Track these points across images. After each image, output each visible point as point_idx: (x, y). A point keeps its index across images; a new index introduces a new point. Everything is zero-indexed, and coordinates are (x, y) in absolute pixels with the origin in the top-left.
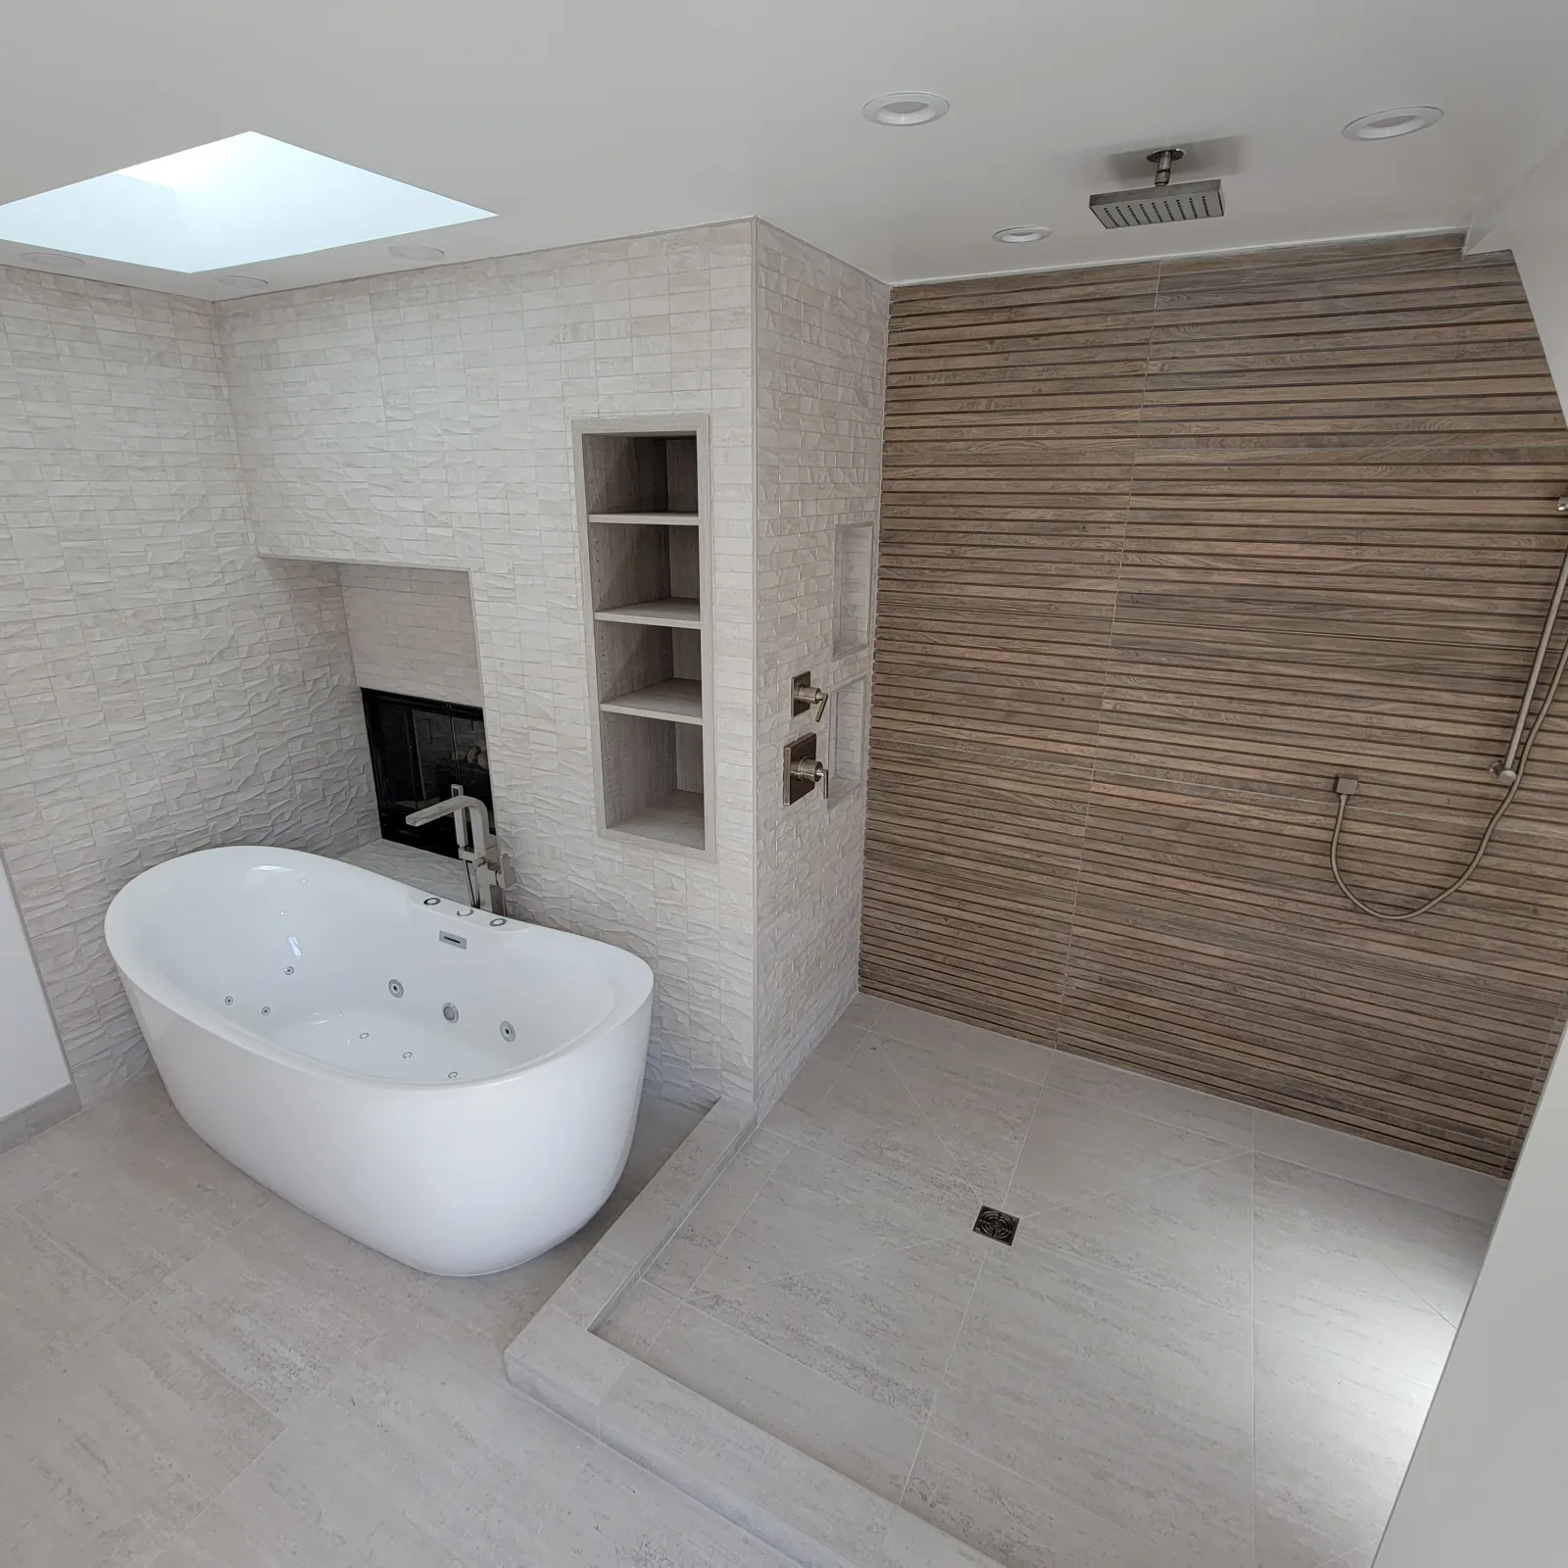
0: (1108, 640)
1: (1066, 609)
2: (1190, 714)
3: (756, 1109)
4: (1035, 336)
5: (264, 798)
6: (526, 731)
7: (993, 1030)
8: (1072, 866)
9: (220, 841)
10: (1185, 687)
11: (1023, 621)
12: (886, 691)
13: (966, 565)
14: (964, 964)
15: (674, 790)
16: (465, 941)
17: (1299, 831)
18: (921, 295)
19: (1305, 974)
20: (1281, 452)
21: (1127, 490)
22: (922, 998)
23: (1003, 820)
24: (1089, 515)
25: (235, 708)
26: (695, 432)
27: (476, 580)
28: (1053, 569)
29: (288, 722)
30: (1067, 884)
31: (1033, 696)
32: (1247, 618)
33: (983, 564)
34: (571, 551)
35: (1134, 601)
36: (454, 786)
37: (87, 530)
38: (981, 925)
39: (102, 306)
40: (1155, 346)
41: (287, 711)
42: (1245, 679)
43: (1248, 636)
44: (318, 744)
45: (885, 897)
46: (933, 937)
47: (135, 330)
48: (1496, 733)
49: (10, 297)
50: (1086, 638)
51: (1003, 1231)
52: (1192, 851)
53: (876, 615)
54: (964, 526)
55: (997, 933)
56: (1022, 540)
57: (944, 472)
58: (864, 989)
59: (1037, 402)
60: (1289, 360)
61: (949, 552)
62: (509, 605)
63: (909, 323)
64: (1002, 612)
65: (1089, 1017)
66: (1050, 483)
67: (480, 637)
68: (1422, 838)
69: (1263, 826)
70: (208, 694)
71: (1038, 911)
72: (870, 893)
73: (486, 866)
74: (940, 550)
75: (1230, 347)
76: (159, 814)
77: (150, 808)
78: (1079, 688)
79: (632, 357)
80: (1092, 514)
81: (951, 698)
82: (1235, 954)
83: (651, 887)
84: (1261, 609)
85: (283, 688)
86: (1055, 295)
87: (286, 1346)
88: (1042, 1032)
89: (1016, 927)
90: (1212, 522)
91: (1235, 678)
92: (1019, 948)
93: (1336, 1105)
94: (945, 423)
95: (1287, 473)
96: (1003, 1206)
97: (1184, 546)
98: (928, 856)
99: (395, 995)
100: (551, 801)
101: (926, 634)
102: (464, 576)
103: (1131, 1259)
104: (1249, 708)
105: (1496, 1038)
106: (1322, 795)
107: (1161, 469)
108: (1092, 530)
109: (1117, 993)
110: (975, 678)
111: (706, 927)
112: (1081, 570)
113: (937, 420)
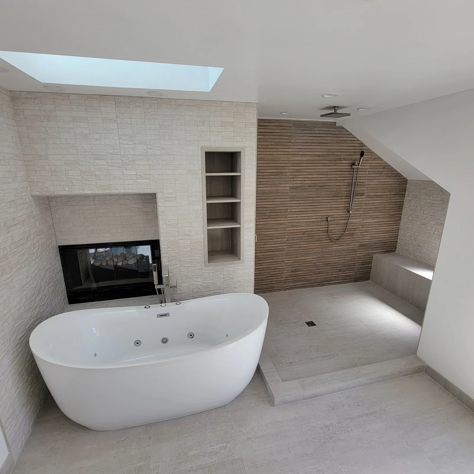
0: (288, 197)
1: (280, 191)
4: (270, 132)
5: (43, 297)
8: (284, 248)
10: (302, 205)
11: (271, 195)
16: (169, 314)
17: (322, 229)
19: (325, 257)
20: (314, 158)
21: (289, 165)
23: (270, 241)
25: (33, 261)
26: (241, 151)
28: (277, 183)
30: (283, 252)
31: (274, 211)
32: (311, 190)
33: (262, 182)
35: (292, 188)
38: (266, 268)
40: (293, 137)
41: (44, 259)
42: (312, 202)
43: (312, 193)
44: (52, 271)
48: (346, 205)
50: (284, 197)
51: (313, 324)
52: (306, 238)
55: (270, 268)
56: (270, 177)
59: (271, 147)
60: (314, 141)
62: (173, 202)
64: (267, 193)
65: (290, 280)
66: (275, 164)
68: (339, 226)
69: (317, 230)
70: (26, 257)
71: (278, 260)
75: (305, 138)
77: (17, 311)
78: (283, 208)
79: (221, 132)
80: (283, 170)
82: (314, 257)
83: (223, 276)
84: (314, 188)
86: (274, 124)
87: (215, 445)
88: (281, 288)
89: (273, 266)
90: (304, 171)
91: (310, 202)
92: (274, 270)
93: (331, 280)
95: (316, 162)
96: (308, 320)
97: (300, 176)
99: (138, 346)
100: (187, 261)
102: (154, 195)
103: (332, 317)
104: (313, 207)
105: (351, 258)
106: (325, 221)
107: (295, 161)
108: (284, 174)
109: (295, 273)
110: (262, 209)
111: (239, 282)
112: (282, 183)
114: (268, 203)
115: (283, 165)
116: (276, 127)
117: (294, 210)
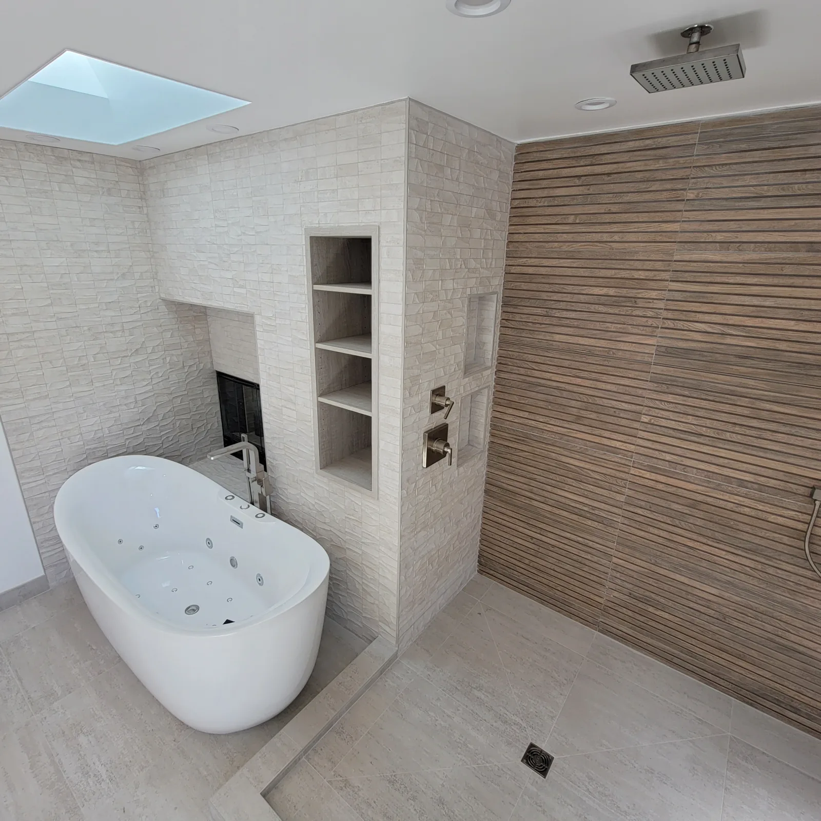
0: (648, 377)
1: (620, 354)
2: (704, 431)
3: (397, 649)
4: (609, 174)
5: (158, 428)
6: (280, 408)
7: (558, 612)
8: (615, 519)
9: (131, 450)
10: (702, 413)
11: (591, 360)
12: (502, 396)
13: (555, 321)
14: (542, 568)
16: (242, 524)
17: (781, 520)
18: (535, 149)
19: (779, 618)
20: (785, 255)
21: (667, 277)
22: (514, 583)
23: (571, 484)
24: (639, 293)
25: (143, 380)
26: (372, 236)
27: (258, 319)
28: (612, 327)
29: (173, 388)
30: (611, 530)
31: (595, 408)
32: (751, 370)
33: (568, 322)
34: (304, 306)
35: (667, 352)
36: (243, 435)
37: (64, 284)
38: (553, 546)
39: (78, 164)
40: (693, 180)
41: (172, 382)
42: (746, 412)
43: (751, 382)
44: (190, 400)
45: (496, 519)
46: (524, 548)
47: (95, 177)
49: (26, 159)
50: (632, 374)
51: (541, 766)
52: (699, 522)
53: (497, 348)
54: (556, 297)
55: (564, 553)
56: (593, 308)
57: (544, 262)
58: (481, 572)
59: (607, 218)
60: (797, 189)
61: (545, 313)
62: (273, 335)
63: (527, 167)
64: (577, 353)
66: (613, 271)
67: (259, 351)
69: (753, 513)
70: (128, 373)
71: (591, 544)
72: (486, 516)
74: (539, 311)
75: (749, 180)
76: (98, 435)
77: (94, 432)
78: (625, 406)
79: (337, 190)
80: (642, 292)
81: (541, 404)
82: (726, 595)
84: (763, 365)
85: (171, 370)
86: (625, 147)
87: (101, 762)
88: (590, 619)
89: (575, 551)
90: (728, 302)
91: (739, 410)
92: (577, 565)
94: (547, 231)
95: (788, 270)
96: (544, 746)
97: (707, 318)
98: (523, 499)
99: (209, 547)
100: (293, 449)
101: (528, 363)
102: (251, 316)
103: (629, 807)
104: (748, 432)
106: (801, 498)
107: (693, 264)
108: (641, 303)
109: (640, 605)
110: (557, 393)
111: (372, 536)
113: (541, 229)
114: (579, 381)
115: (642, 275)
116: (631, 153)
117: (664, 423)
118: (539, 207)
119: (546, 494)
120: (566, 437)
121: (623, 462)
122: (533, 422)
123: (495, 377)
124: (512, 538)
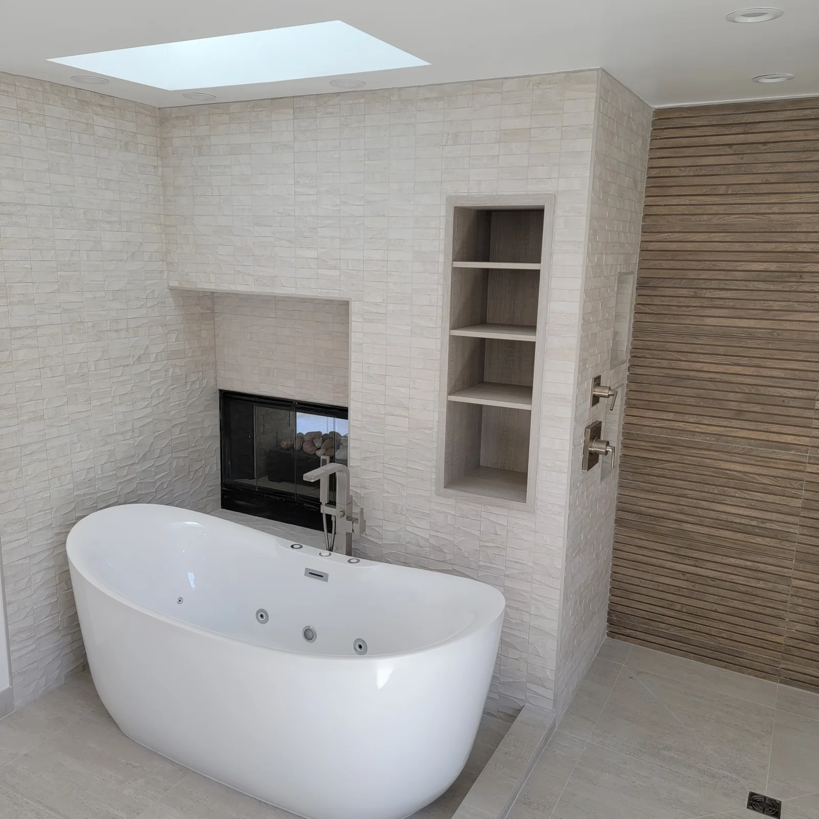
1: (785, 335)
3: (554, 715)
4: (765, 143)
5: (153, 468)
6: (384, 416)
7: (725, 668)
8: (791, 530)
11: (751, 343)
12: (638, 395)
13: (706, 303)
14: (699, 612)
15: (478, 466)
16: (327, 575)
18: (677, 114)
22: (663, 641)
23: (733, 494)
24: (804, 267)
25: (144, 399)
26: (544, 206)
27: (354, 307)
28: (776, 306)
29: (174, 412)
30: (787, 545)
31: (759, 399)
33: (721, 302)
34: (436, 286)
37: (73, 264)
38: (713, 579)
41: (173, 404)
44: (189, 431)
45: (632, 556)
46: (672, 590)
47: (115, 127)
50: (800, 356)
51: (770, 810)
53: (632, 339)
54: (705, 275)
55: (728, 585)
56: (751, 285)
57: (690, 237)
58: (612, 634)
59: (764, 188)
61: (693, 294)
63: (666, 133)
65: (807, 654)
66: (774, 244)
67: (353, 347)
70: (128, 388)
71: (762, 567)
72: (620, 554)
73: (345, 517)
74: (685, 292)
76: (91, 475)
77: (85, 472)
78: (795, 393)
79: (498, 156)
80: (808, 266)
83: (477, 533)
85: (173, 387)
86: (779, 116)
88: (767, 668)
89: (743, 580)
92: (747, 598)
94: (692, 202)
96: (767, 793)
98: (670, 524)
99: (262, 622)
100: (399, 469)
101: (671, 353)
102: (346, 304)
108: (807, 278)
110: (711, 385)
111: (521, 564)
112: (797, 306)
113: (685, 200)
114: (738, 369)
115: (806, 247)
116: (789, 123)
118: (683, 176)
119: (700, 512)
120: (724, 438)
121: (797, 459)
122: (681, 424)
123: (628, 373)
124: (657, 578)
